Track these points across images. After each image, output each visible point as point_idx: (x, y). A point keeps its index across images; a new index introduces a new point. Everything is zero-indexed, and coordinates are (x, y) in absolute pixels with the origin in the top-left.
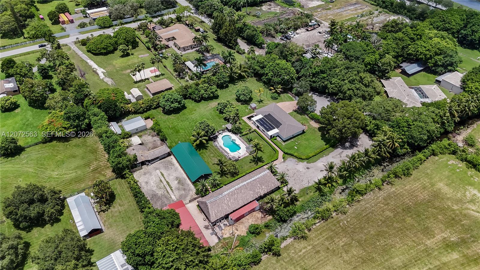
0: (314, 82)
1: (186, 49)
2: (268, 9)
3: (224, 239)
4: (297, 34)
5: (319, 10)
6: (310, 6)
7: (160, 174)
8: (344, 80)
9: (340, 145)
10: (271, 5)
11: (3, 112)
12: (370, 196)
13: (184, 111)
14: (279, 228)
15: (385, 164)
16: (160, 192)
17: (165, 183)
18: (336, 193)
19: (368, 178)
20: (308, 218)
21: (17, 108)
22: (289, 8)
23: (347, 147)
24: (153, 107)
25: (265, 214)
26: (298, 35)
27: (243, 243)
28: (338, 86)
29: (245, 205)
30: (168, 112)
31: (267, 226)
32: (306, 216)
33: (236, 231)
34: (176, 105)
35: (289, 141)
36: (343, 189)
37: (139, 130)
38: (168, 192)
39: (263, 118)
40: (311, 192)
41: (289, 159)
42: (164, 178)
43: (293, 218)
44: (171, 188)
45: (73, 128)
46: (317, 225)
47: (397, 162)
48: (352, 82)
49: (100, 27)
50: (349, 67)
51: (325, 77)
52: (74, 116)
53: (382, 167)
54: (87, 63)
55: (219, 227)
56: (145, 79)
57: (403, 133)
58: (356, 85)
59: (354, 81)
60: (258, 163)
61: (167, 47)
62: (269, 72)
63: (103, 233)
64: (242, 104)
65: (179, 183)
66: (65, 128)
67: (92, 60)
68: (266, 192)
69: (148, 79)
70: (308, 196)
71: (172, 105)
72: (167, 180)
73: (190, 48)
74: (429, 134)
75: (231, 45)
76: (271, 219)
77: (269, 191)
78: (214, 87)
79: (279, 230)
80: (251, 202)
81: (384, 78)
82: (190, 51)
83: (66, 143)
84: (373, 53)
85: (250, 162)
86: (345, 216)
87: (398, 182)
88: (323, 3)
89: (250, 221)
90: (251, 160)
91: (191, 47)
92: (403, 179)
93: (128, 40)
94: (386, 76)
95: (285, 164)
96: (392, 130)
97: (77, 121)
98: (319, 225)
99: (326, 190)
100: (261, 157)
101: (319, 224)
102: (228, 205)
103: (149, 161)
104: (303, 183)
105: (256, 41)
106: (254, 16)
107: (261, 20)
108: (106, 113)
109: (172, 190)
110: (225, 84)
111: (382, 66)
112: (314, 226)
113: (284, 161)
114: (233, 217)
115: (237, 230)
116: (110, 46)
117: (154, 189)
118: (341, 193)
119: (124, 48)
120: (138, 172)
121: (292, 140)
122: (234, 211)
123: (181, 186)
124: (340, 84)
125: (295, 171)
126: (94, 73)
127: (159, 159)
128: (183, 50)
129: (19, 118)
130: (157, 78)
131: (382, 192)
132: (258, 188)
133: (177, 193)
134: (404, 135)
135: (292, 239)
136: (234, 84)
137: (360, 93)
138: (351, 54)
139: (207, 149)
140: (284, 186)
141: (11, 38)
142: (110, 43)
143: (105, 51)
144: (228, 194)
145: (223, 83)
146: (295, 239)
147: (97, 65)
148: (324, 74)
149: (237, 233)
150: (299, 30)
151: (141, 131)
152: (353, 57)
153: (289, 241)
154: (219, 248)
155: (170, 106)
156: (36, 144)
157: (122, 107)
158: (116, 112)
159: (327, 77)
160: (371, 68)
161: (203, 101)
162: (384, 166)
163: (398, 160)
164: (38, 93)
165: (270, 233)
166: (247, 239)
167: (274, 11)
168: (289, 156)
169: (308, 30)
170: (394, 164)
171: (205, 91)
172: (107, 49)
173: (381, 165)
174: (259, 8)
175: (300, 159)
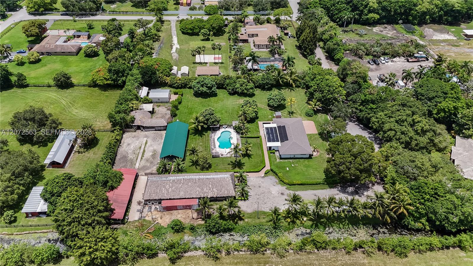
0: (361, 111)
1: (261, 47)
2: (380, 31)
3: (144, 220)
4: (392, 61)
5: (442, 44)
6: (435, 38)
7: (144, 142)
8: (390, 117)
9: (341, 186)
10: (386, 28)
11: (86, 56)
12: (328, 254)
13: (213, 99)
14: (203, 236)
15: (381, 230)
16: (131, 156)
17: (142, 151)
18: (293, 232)
19: (345, 235)
20: (240, 242)
21: (96, 56)
22: (405, 35)
23: (348, 192)
24: (188, 86)
25: (200, 216)
26: (392, 63)
27: (158, 232)
28: (380, 122)
29: (185, 198)
30: (198, 94)
31: (192, 229)
32: (240, 239)
33: (159, 219)
34: (205, 89)
35: (286, 161)
36: (304, 231)
37: (161, 101)
38: (137, 159)
39: (275, 128)
40: (264, 218)
41: (271, 177)
42: (145, 146)
43: (224, 235)
44: (143, 156)
45: (111, 81)
46: (241, 253)
47: (401, 234)
48: (399, 122)
49: (206, 13)
50: (406, 105)
51: (372, 108)
52: (114, 70)
53: (375, 231)
54: (172, 38)
55: (150, 208)
56: (204, 63)
57: (422, 201)
58: (404, 127)
59: (403, 121)
60: (235, 168)
61: (246, 41)
62: (314, 85)
63: (63, 169)
64: (270, 109)
65: (152, 155)
66: (105, 78)
67: (178, 37)
68: (215, 196)
69: (206, 63)
70: (257, 221)
71: (201, 89)
72: (146, 149)
73: (265, 47)
74: (462, 218)
75: (306, 53)
76: (201, 225)
77: (218, 196)
78: (251, 85)
79: (200, 239)
80: (193, 198)
81: (461, 135)
82: (265, 50)
83: (103, 92)
84: (455, 98)
85: (229, 164)
86: (279, 260)
87: (379, 256)
88: (455, 38)
89: (179, 216)
90: (232, 162)
91: (267, 47)
92: (389, 257)
93: (214, 27)
94: (463, 133)
95: (262, 180)
96: (408, 191)
97: (116, 76)
98: (242, 255)
99: (284, 223)
100: (244, 163)
101: (244, 253)
102: (168, 190)
103: (144, 128)
104: (265, 206)
105: (334, 56)
106: (357, 34)
107: (362, 39)
108: (142, 78)
109: (142, 158)
110: (267, 86)
111: (461, 118)
112: (236, 253)
113: (263, 177)
114: (165, 204)
115: (161, 219)
116: (197, 29)
117: (130, 152)
118: (297, 235)
119: (205, 32)
120: (130, 133)
121: (291, 161)
122: (170, 199)
123: (151, 159)
124: (383, 120)
125: (266, 191)
126: (170, 47)
127: (154, 129)
128: (257, 47)
129: (91, 64)
130: (215, 65)
131: (347, 257)
132: (208, 188)
133: (143, 163)
134: (423, 204)
135: (202, 253)
136: (280, 90)
137: (404, 138)
138: (423, 92)
139: (201, 137)
140: (241, 200)
141: (137, 7)
142: (198, 26)
143: (191, 32)
144: (174, 181)
145: (265, 84)
146: (206, 254)
147: (178, 41)
148: (374, 104)
149: (160, 221)
150: (398, 58)
151: (162, 102)
152: (423, 96)
153: (199, 253)
154: (133, 226)
155: (199, 88)
156: (84, 86)
157: (159, 77)
158: (152, 79)
159: (376, 108)
160: (444, 117)
161: (236, 95)
162: (379, 231)
163: (404, 233)
164: (109, 48)
165: (190, 237)
166: (163, 231)
167: (385, 34)
168: (273, 174)
169: (408, 61)
170: (394, 235)
171: (241, 86)
172: (194, 30)
173: (375, 228)
174: (370, 28)
175: (282, 182)
